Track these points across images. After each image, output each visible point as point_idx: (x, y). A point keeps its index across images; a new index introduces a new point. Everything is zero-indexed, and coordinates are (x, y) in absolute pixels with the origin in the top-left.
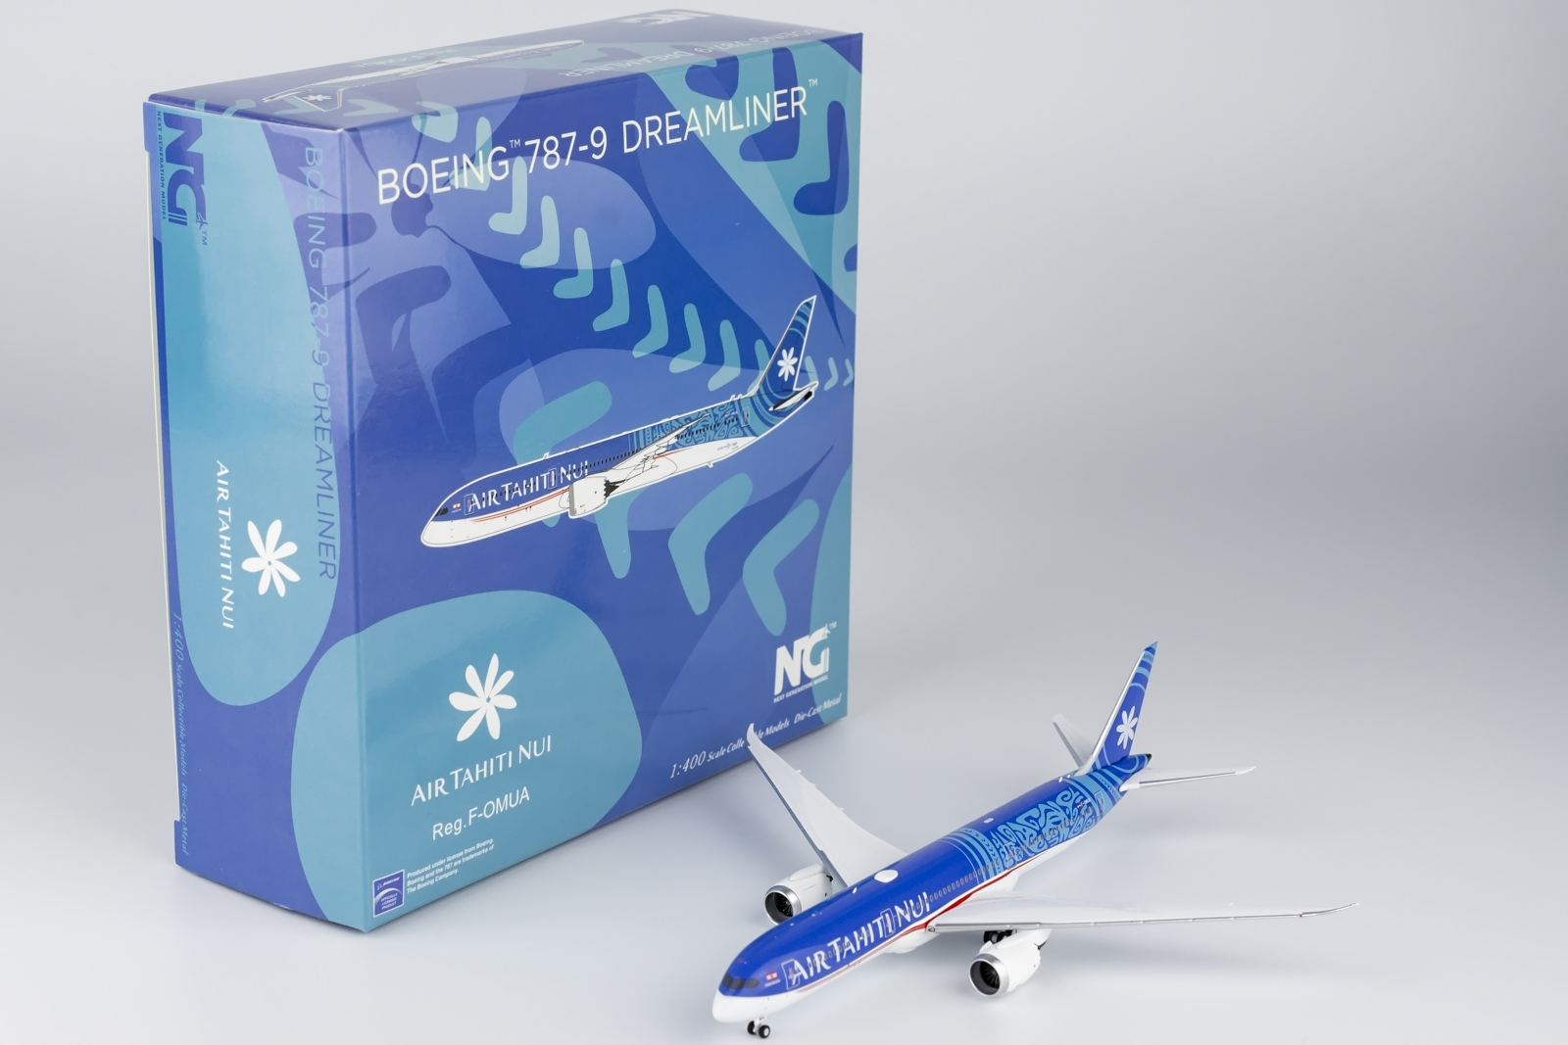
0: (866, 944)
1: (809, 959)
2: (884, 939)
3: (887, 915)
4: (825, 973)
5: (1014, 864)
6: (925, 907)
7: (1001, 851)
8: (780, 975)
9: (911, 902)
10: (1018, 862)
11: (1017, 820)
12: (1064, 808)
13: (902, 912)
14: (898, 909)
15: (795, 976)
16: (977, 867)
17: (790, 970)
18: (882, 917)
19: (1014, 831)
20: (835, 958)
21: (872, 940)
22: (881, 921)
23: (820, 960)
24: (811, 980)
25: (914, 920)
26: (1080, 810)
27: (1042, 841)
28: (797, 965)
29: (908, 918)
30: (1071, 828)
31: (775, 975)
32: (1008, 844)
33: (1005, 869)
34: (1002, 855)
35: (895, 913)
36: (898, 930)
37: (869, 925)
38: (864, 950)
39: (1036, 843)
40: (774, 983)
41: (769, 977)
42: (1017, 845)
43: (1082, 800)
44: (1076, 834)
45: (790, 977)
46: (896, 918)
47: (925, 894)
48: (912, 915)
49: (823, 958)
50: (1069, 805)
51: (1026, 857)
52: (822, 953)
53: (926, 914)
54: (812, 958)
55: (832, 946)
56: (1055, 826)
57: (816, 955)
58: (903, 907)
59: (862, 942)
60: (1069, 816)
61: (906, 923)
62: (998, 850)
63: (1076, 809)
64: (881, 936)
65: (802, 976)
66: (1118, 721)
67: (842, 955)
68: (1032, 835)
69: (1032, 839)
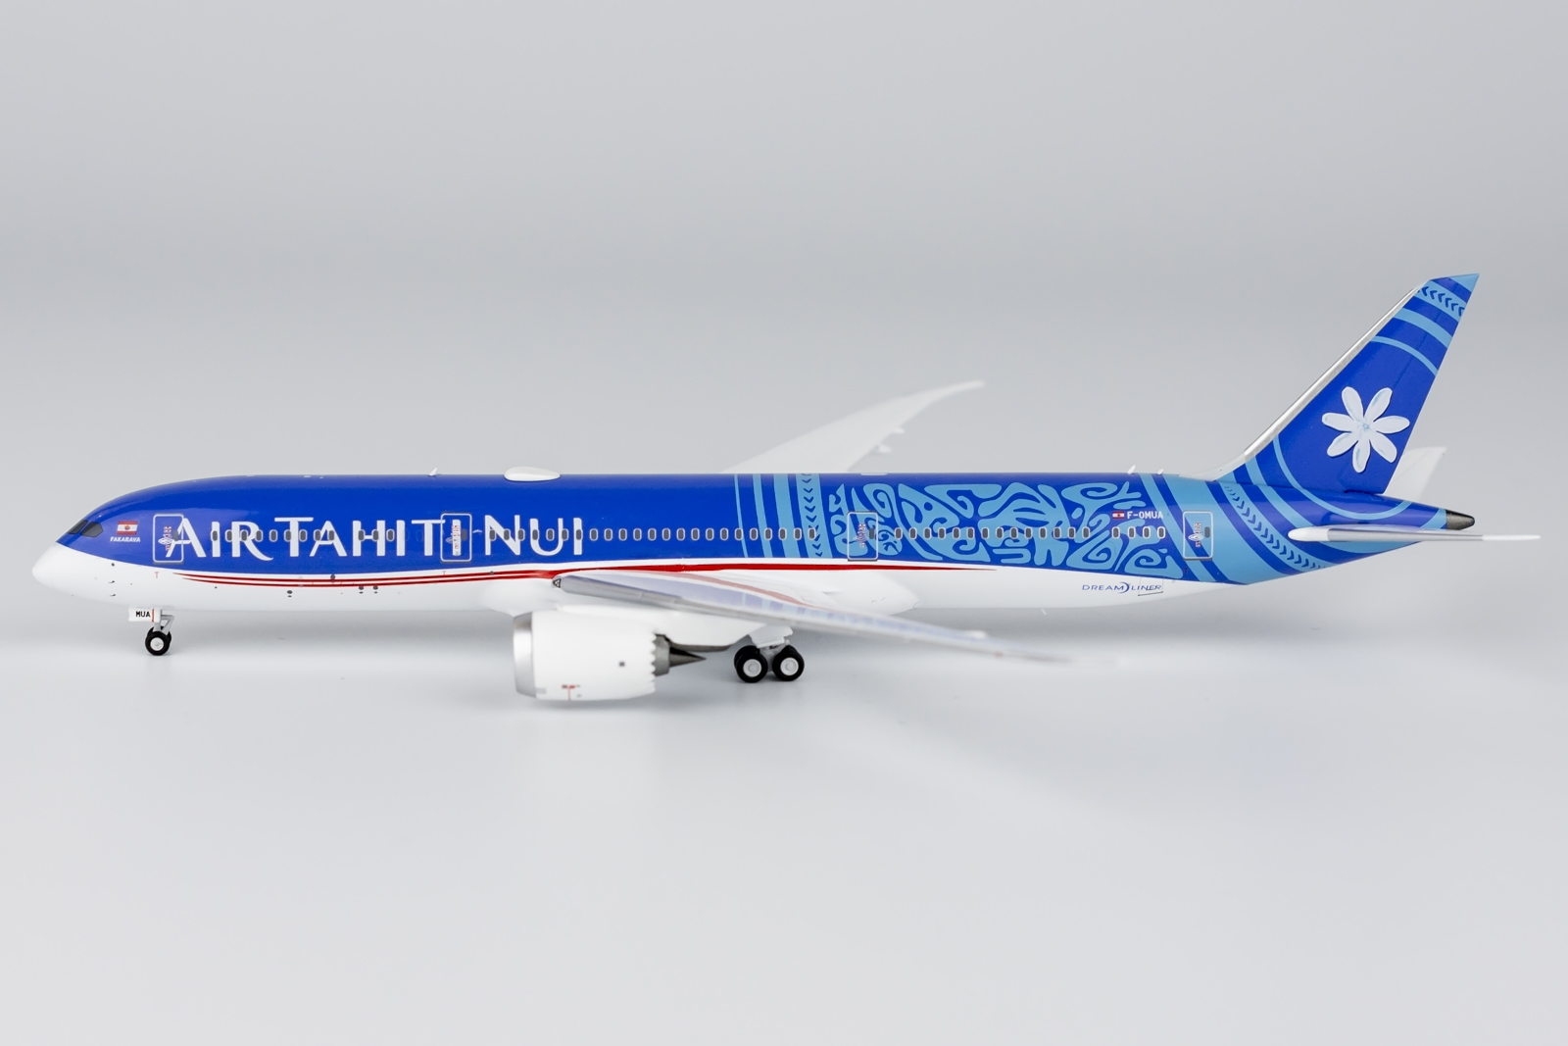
0: (381, 551)
1: (216, 526)
2: (433, 563)
3: (456, 523)
4: (247, 563)
5: (871, 553)
6: (569, 545)
7: (834, 518)
8: (144, 532)
9: (534, 524)
10: (882, 557)
11: (927, 489)
12: (1070, 506)
13: (500, 531)
14: (490, 522)
15: (174, 543)
16: (751, 521)
17: (167, 529)
18: (442, 522)
19: (899, 500)
20: (287, 546)
21: (401, 551)
22: (436, 527)
23: (244, 537)
24: (208, 564)
25: (528, 555)
26: (1115, 522)
27: (972, 542)
28: (186, 525)
29: (515, 546)
30: (1074, 546)
31: (133, 528)
32: (862, 513)
33: (836, 554)
34: (836, 529)
35: (480, 524)
36: (480, 561)
37: (401, 525)
38: (369, 561)
39: (951, 539)
40: (126, 539)
41: (121, 528)
42: (890, 522)
43: (1135, 509)
44: (1090, 565)
45: (162, 541)
46: (479, 540)
47: (578, 523)
48: (526, 546)
49: (253, 536)
50: (1091, 506)
51: (908, 553)
52: (254, 528)
53: (567, 555)
54: (226, 527)
55: (287, 525)
56: (1025, 528)
57: (236, 525)
58: (508, 524)
59: (369, 547)
60: (1076, 524)
61: (501, 553)
62: (828, 515)
63: (1105, 518)
64: (428, 551)
65: (189, 548)
66: (1328, 398)
67: (305, 547)
68: (943, 521)
69: (938, 527)
